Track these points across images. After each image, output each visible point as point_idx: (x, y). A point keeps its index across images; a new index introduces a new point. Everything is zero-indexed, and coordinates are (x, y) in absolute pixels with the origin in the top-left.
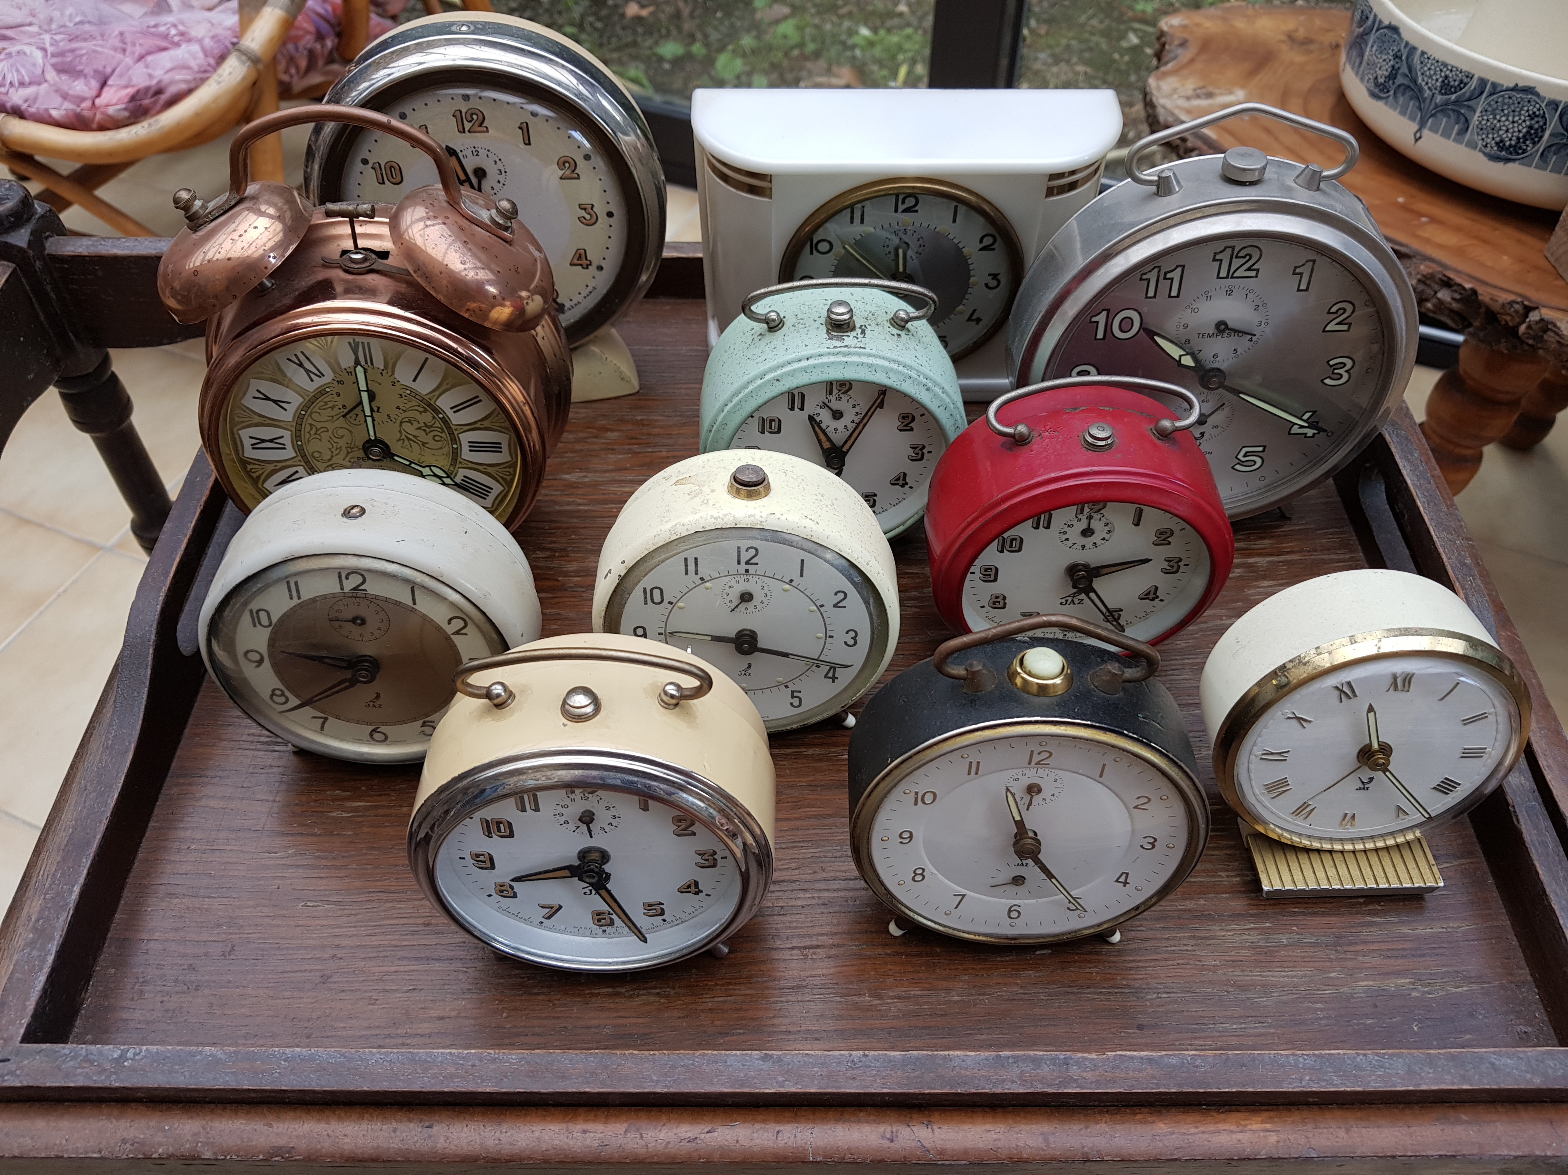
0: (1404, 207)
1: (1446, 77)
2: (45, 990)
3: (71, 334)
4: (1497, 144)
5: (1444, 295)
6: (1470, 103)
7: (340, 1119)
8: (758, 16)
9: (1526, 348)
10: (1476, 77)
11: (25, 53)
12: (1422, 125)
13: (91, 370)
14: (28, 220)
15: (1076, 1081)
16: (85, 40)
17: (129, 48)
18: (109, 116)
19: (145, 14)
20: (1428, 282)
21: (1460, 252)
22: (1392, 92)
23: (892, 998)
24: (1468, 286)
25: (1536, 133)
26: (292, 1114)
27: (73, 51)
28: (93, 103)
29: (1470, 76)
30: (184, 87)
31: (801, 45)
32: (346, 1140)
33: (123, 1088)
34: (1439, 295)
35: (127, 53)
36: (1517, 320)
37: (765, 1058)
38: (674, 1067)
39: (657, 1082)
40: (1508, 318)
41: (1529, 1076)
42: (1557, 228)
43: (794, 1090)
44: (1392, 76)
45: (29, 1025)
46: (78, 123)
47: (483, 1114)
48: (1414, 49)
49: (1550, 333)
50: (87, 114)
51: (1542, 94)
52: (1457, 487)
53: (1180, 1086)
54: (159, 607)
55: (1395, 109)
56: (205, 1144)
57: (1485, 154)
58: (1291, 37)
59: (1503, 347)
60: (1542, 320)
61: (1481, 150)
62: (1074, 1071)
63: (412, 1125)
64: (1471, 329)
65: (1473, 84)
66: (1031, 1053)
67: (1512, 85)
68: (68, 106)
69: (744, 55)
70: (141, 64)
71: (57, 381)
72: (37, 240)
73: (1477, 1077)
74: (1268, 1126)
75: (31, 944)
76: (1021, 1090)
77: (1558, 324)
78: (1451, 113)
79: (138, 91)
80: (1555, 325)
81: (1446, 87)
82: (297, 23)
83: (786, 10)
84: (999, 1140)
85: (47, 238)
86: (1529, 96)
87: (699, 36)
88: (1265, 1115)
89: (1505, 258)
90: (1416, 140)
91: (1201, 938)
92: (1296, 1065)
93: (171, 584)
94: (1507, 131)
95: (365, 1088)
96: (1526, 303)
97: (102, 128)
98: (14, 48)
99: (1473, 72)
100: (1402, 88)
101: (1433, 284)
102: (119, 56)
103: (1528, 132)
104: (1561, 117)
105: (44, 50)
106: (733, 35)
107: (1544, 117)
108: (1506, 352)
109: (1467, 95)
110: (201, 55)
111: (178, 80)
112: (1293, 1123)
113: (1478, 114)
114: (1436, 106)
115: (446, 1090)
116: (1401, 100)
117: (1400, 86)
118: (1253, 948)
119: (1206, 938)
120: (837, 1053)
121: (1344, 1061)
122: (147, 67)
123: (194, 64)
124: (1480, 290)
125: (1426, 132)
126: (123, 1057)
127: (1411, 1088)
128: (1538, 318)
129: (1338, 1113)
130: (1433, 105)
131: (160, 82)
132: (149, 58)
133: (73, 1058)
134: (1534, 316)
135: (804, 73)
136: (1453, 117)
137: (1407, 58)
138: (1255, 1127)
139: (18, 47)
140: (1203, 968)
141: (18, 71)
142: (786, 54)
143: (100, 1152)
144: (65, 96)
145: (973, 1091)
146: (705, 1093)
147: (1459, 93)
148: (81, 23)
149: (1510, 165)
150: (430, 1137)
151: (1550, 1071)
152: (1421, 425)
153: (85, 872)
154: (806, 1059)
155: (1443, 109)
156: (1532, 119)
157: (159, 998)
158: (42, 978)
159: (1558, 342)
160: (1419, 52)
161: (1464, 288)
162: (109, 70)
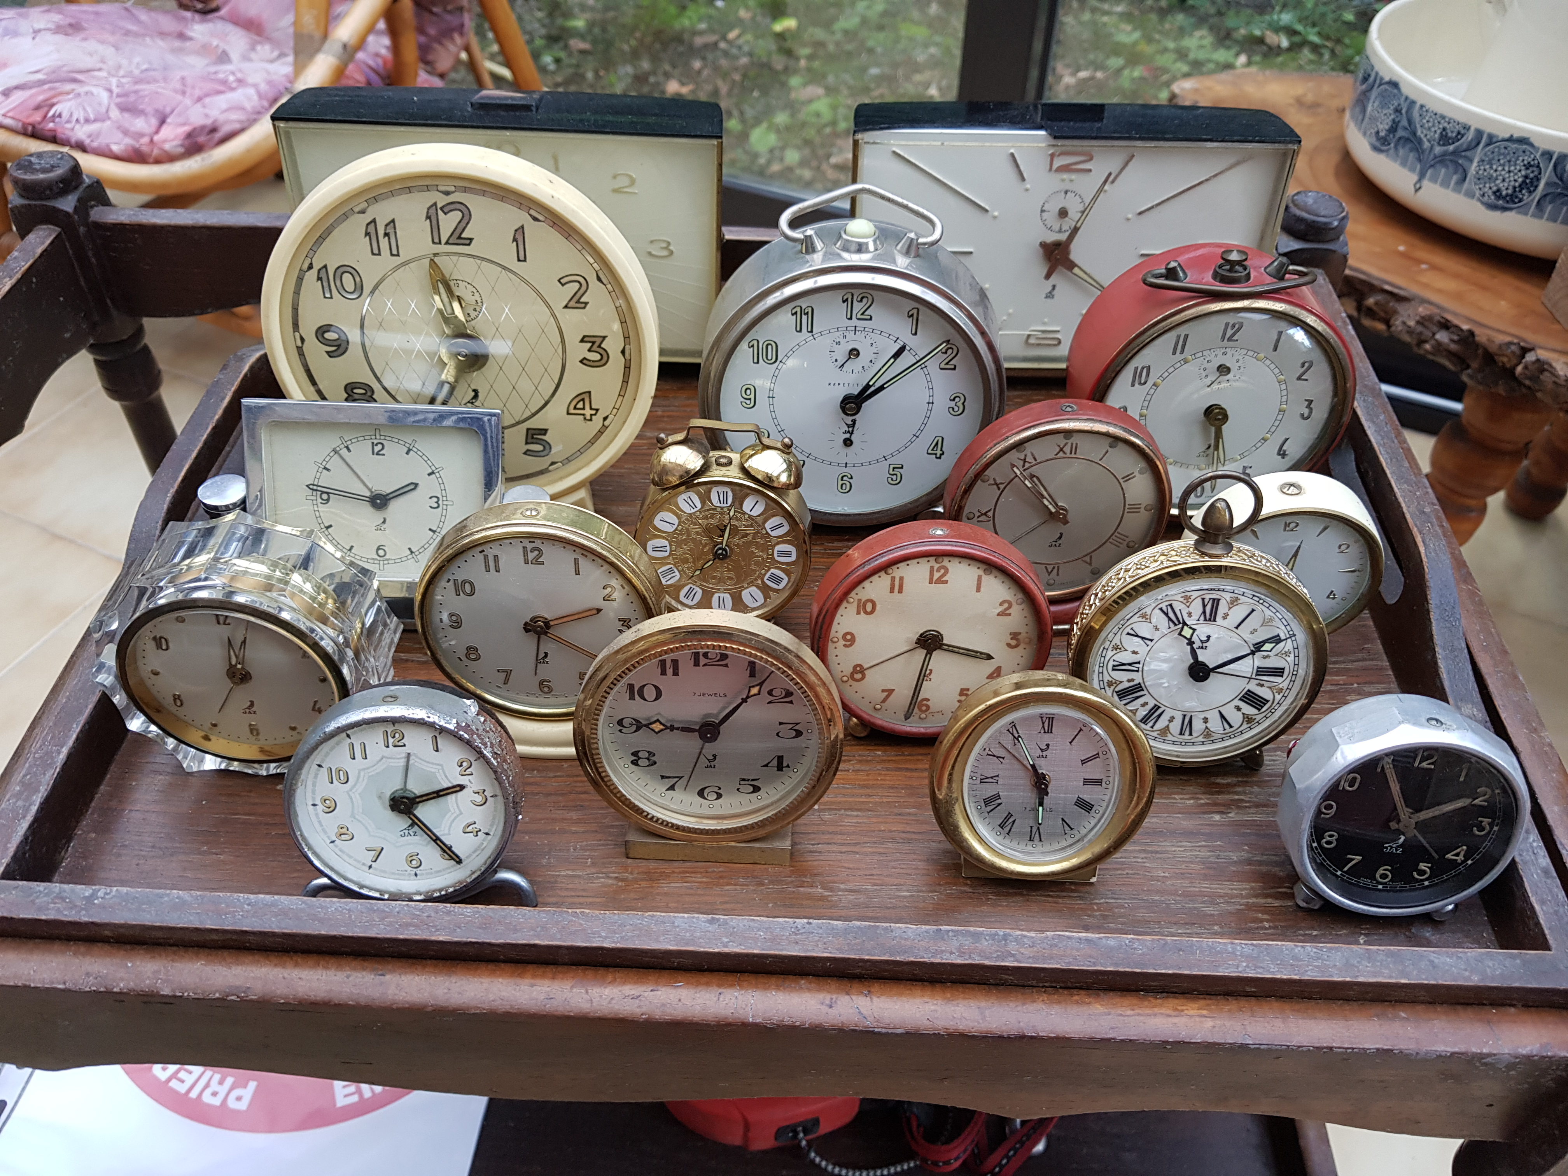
0: (1403, 255)
1: (1444, 129)
2: (26, 837)
3: (108, 301)
4: (1494, 193)
5: (1442, 337)
6: (1468, 153)
7: (296, 965)
8: (793, 95)
9: (1524, 390)
10: (1472, 129)
11: (92, 94)
12: (1422, 176)
13: (125, 337)
14: (76, 188)
15: (1013, 955)
16: (149, 83)
17: (189, 91)
18: (165, 151)
19: (207, 65)
20: (1426, 323)
21: (1458, 296)
22: (1392, 145)
23: (843, 891)
24: (1465, 327)
25: (1531, 182)
26: (251, 958)
27: (136, 92)
28: (152, 141)
29: (1467, 128)
30: (237, 126)
31: (834, 123)
32: (302, 983)
33: (92, 923)
34: (1438, 336)
35: (188, 94)
36: (1515, 361)
37: (711, 922)
38: (623, 925)
39: (606, 937)
40: (1505, 359)
41: (1467, 974)
42: (1553, 275)
43: (738, 950)
44: (1393, 129)
45: (8, 865)
46: (137, 157)
47: (436, 966)
48: (1413, 103)
49: (1547, 374)
50: (145, 149)
51: (1536, 144)
52: (1464, 537)
53: (1116, 965)
54: (166, 506)
55: (1395, 161)
56: (164, 981)
57: (1483, 203)
58: (1299, 102)
59: (1501, 390)
60: (1538, 360)
61: (1479, 200)
62: (1012, 947)
63: (364, 973)
64: (1469, 371)
65: (1470, 135)
66: (971, 929)
67: (1507, 136)
68: (128, 141)
69: (778, 131)
70: (199, 105)
71: (91, 346)
72: (83, 207)
73: (1415, 973)
74: (1204, 1012)
75: (18, 795)
76: (959, 961)
77: (1554, 364)
78: (1450, 164)
79: (194, 130)
80: (1551, 366)
81: (1444, 139)
82: (347, 72)
83: (820, 91)
84: (936, 1011)
85: (92, 207)
86: (1524, 146)
87: (735, 113)
88: (1202, 1003)
89: (1503, 303)
90: (1417, 190)
91: (1152, 852)
92: (1233, 953)
93: (179, 487)
94: (1504, 180)
95: (323, 932)
96: (1522, 344)
97: (158, 161)
98: (81, 89)
99: (1470, 123)
100: (1402, 142)
101: (1430, 326)
102: (179, 97)
103: (1524, 182)
104: (1555, 166)
105: (110, 91)
106: (767, 113)
107: (1538, 166)
108: (1503, 393)
109: (1465, 146)
110: (256, 98)
111: (230, 120)
112: (1229, 1011)
113: (1475, 164)
114: (1435, 157)
115: (401, 937)
116: (1401, 152)
117: (1400, 138)
118: (1203, 863)
119: (1157, 852)
120: (781, 920)
121: (1282, 951)
122: (204, 107)
123: (248, 106)
124: (1477, 331)
125: (1426, 183)
126: (94, 895)
127: (1348, 979)
128: (1534, 359)
129: (1276, 1005)
130: (1432, 156)
131: (215, 121)
132: (207, 100)
133: (47, 895)
134: (1530, 357)
135: (835, 150)
136: (1451, 168)
137: (1407, 112)
138: (1192, 1012)
139: (87, 88)
140: (1152, 878)
141: (84, 109)
142: (819, 131)
143: (65, 983)
144: (126, 132)
145: (912, 959)
146: (651, 950)
147: (1457, 144)
148: (146, 70)
149: (1508, 214)
150: (382, 984)
151: (1488, 970)
152: (1427, 476)
153: (75, 736)
154: (751, 924)
155: (1441, 160)
156: (1527, 169)
157: (135, 861)
158: (24, 826)
159: (1555, 383)
160: (1418, 106)
161: (1461, 330)
162: (168, 110)
